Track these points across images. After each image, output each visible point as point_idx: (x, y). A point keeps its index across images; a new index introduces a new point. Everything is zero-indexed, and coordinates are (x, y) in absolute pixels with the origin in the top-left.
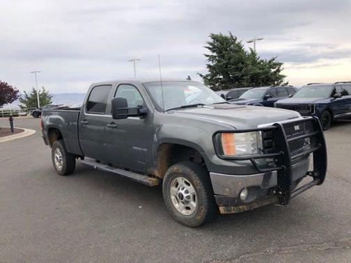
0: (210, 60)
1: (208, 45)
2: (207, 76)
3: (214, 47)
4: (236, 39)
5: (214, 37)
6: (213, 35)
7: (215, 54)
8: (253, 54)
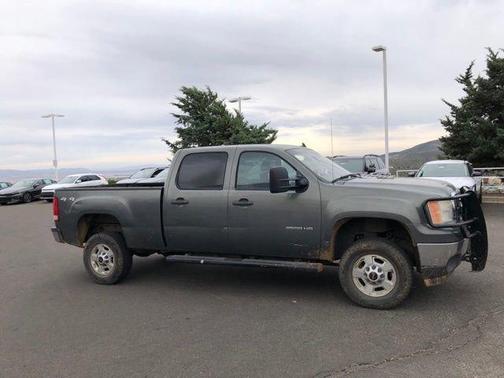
0: (180, 122)
1: (177, 102)
2: (178, 143)
3: (187, 104)
4: (216, 96)
5: (187, 91)
6: (185, 88)
7: (187, 114)
8: (239, 116)
